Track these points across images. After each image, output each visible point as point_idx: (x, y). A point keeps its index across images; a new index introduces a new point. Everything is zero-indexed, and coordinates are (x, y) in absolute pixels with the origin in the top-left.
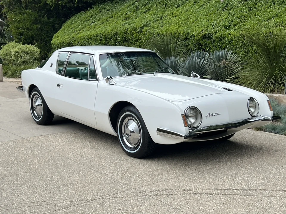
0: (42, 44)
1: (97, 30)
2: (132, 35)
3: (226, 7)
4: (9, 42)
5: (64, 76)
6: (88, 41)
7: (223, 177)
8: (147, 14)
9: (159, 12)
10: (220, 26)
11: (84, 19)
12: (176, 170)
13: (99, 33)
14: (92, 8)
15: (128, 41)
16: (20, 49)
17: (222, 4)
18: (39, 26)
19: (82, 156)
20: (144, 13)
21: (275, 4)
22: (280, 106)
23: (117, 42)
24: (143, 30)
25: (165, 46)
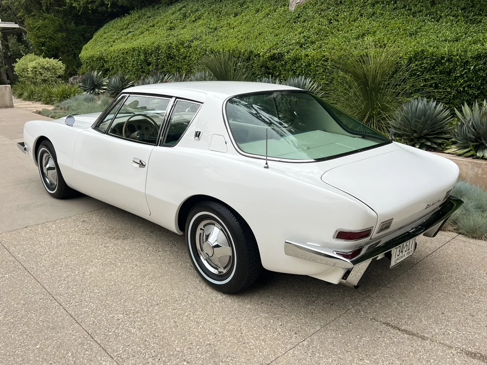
0: (70, 58)
1: (135, 43)
2: (178, 50)
3: (298, 17)
6: (123, 55)
8: (197, 24)
10: (293, 44)
13: (136, 46)
14: (129, 14)
15: (173, 58)
16: (39, 64)
17: (292, 14)
18: (65, 34)
20: (193, 22)
21: (362, 16)
23: (159, 59)
24: (193, 45)
25: (222, 67)
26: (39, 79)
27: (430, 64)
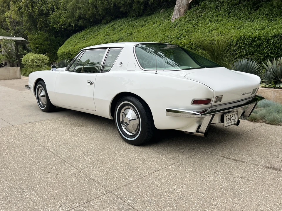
0: (51, 55)
1: (87, 44)
3: (176, 25)
10: (173, 38)
14: (84, 30)
18: (49, 42)
20: (119, 31)
21: (211, 22)
26: (35, 65)
27: (249, 42)
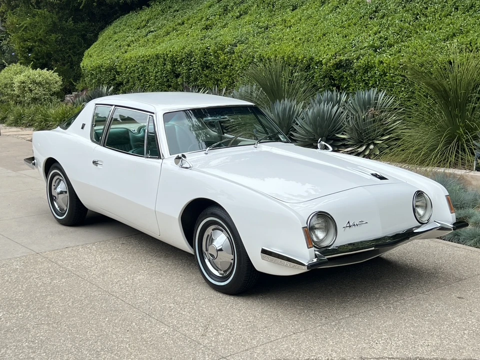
0: (65, 67)
1: (158, 48)
2: (217, 57)
3: (376, 12)
4: (9, 64)
5: (104, 146)
6: (142, 65)
7: (372, 334)
8: (242, 21)
9: (262, 17)
10: (365, 47)
11: (136, 25)
12: (294, 319)
13: (161, 52)
14: (148, 6)
15: (209, 67)
16: (29, 77)
17: (368, 7)
18: (60, 36)
19: (135, 291)
20: (237, 18)
21: (457, 9)
22: (466, 191)
23: (191, 69)
24: (236, 49)
25: (273, 79)
26: (28, 97)
